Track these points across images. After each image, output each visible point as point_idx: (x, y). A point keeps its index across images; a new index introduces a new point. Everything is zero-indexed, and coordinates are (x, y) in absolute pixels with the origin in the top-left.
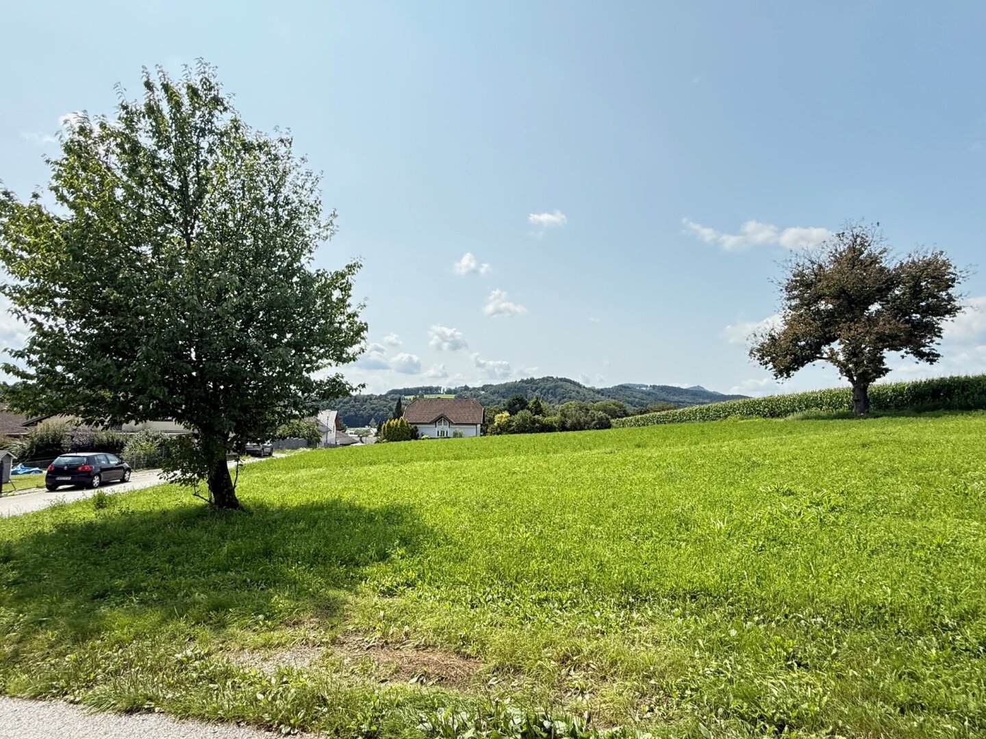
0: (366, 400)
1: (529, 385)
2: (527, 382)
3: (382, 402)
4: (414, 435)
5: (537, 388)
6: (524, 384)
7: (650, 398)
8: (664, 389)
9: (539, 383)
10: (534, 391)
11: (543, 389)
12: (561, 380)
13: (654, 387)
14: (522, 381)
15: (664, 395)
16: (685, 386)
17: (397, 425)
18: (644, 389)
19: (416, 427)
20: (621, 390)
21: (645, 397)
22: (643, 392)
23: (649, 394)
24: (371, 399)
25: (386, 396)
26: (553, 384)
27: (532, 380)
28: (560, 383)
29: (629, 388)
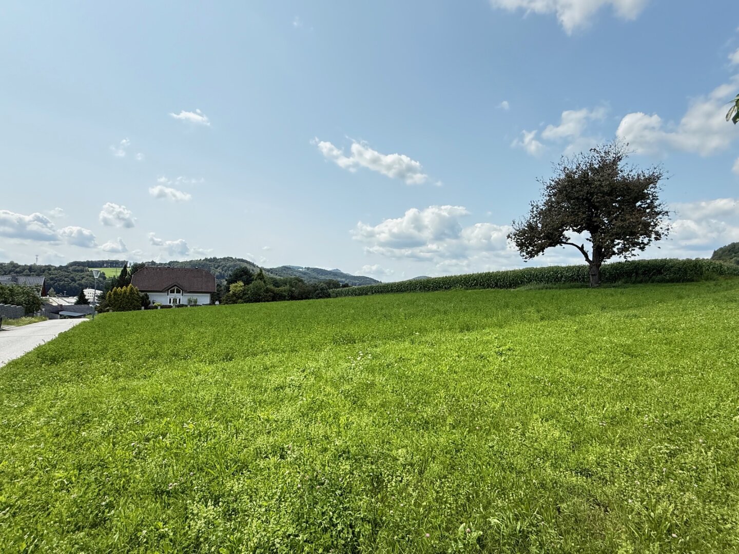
0: (44, 271)
1: (212, 264)
2: (211, 260)
3: (64, 273)
4: (146, 304)
5: (219, 266)
6: (208, 263)
7: (306, 276)
8: (315, 270)
9: (220, 262)
10: (217, 268)
11: (224, 267)
12: (239, 260)
13: (308, 269)
14: (206, 259)
15: (315, 274)
16: (329, 269)
17: (125, 293)
18: (301, 270)
19: (146, 295)
20: (284, 270)
21: (302, 275)
22: (300, 272)
23: (305, 273)
24: (50, 270)
25: (67, 267)
26: (232, 263)
27: (215, 259)
28: (238, 262)
29: (290, 268)
